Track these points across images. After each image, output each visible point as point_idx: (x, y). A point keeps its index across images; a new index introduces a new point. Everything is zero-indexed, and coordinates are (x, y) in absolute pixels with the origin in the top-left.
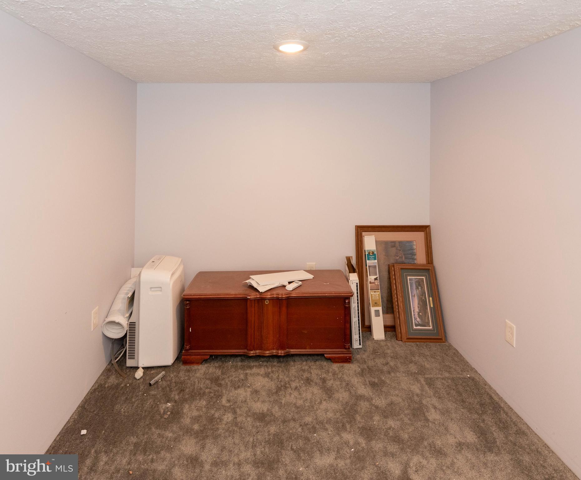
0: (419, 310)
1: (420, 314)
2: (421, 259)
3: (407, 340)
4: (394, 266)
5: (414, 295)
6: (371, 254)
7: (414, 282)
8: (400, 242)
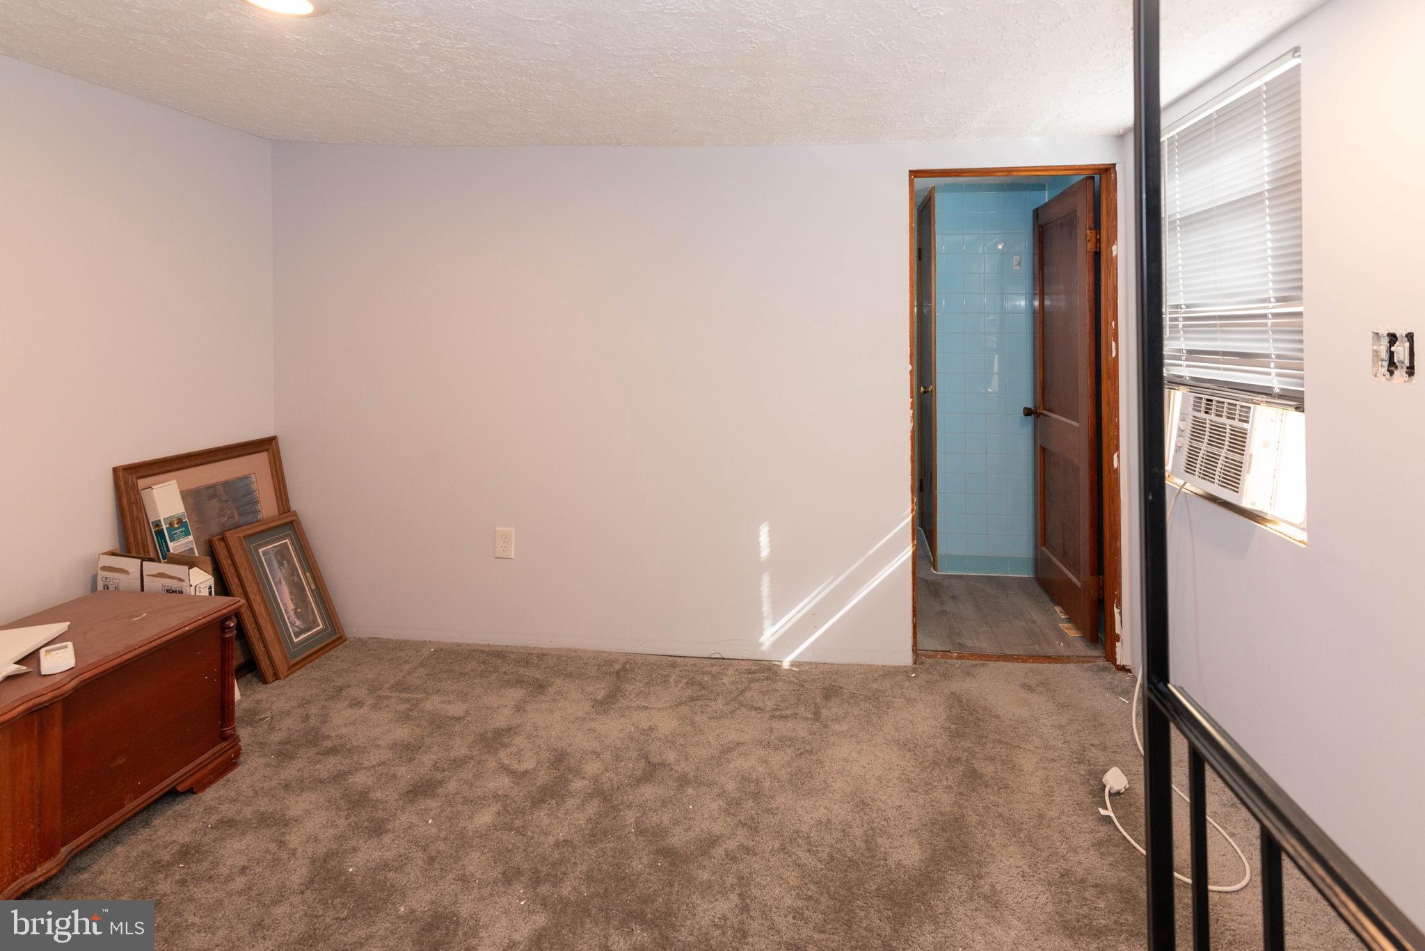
0: (296, 604)
1: (299, 610)
2: (268, 507)
3: (289, 672)
4: (223, 539)
5: (278, 580)
6: (176, 526)
7: (273, 557)
8: (226, 484)
